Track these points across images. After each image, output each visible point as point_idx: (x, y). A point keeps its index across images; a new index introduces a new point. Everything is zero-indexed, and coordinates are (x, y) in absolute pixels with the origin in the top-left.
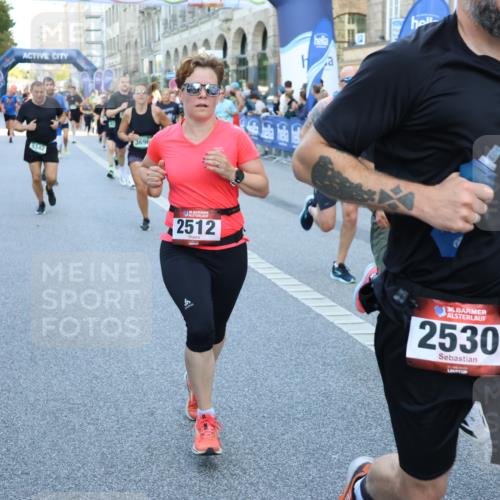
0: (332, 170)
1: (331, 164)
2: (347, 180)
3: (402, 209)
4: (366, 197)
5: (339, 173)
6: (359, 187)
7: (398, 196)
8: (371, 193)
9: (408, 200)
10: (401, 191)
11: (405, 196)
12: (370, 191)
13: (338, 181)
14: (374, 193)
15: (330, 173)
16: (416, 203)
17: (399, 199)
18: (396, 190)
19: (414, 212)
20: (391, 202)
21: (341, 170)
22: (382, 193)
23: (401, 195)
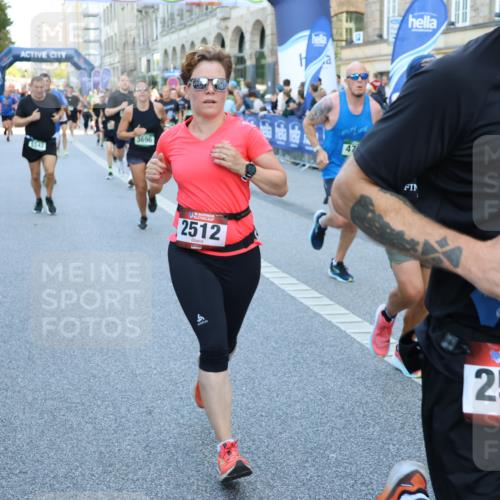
0: (373, 212)
1: (372, 205)
2: (387, 225)
3: (447, 264)
4: (408, 246)
5: (380, 217)
6: (400, 235)
7: (444, 249)
8: (413, 243)
9: (455, 255)
10: (447, 244)
11: (453, 250)
12: (413, 240)
13: (377, 225)
14: (418, 243)
15: (370, 215)
16: (463, 260)
17: (444, 253)
18: (443, 242)
19: (459, 271)
20: (436, 255)
21: (382, 213)
22: (426, 244)
23: (448, 248)
